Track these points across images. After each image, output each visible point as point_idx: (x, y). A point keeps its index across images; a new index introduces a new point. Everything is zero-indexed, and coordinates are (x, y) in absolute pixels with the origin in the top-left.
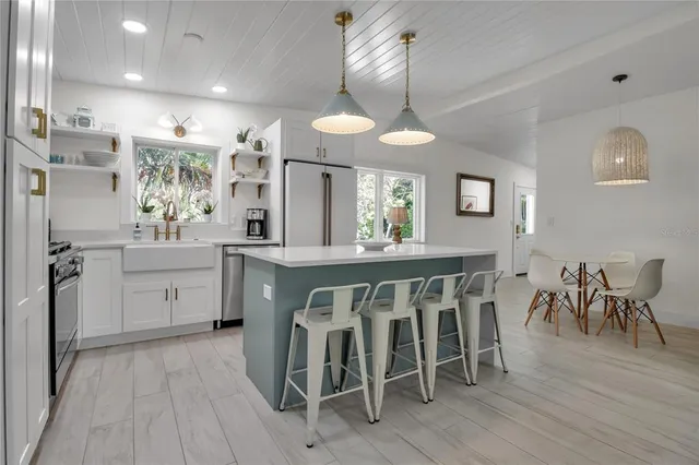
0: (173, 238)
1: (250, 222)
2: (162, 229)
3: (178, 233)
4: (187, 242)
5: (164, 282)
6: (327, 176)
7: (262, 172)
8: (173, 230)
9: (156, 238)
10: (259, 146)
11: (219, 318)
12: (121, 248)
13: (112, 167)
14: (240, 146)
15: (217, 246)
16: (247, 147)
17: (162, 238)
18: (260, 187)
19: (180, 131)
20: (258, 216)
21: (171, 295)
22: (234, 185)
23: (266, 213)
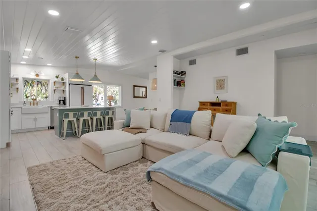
0: (36, 105)
1: (60, 101)
2: (32, 103)
3: (37, 104)
4: (40, 107)
5: (33, 116)
6: (82, 88)
7: (64, 86)
8: (35, 103)
9: (30, 105)
10: (62, 79)
11: (50, 126)
12: (21, 108)
13: (17, 86)
14: (56, 80)
15: (49, 107)
16: (59, 80)
17: (32, 105)
18: (63, 90)
19: (37, 75)
20: (62, 99)
21: (35, 120)
22: (55, 90)
23: (65, 98)
